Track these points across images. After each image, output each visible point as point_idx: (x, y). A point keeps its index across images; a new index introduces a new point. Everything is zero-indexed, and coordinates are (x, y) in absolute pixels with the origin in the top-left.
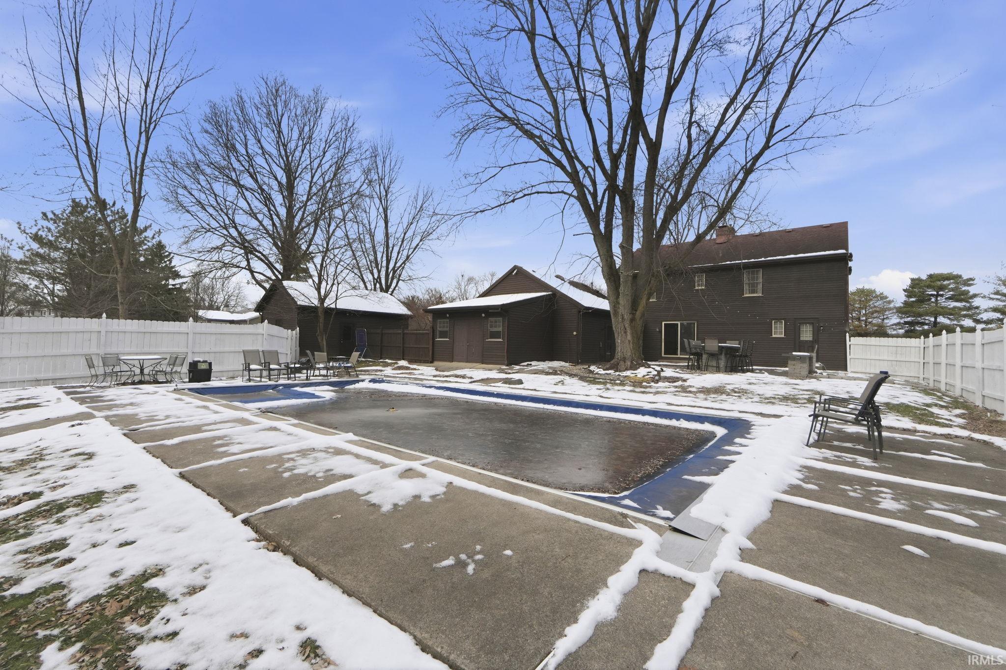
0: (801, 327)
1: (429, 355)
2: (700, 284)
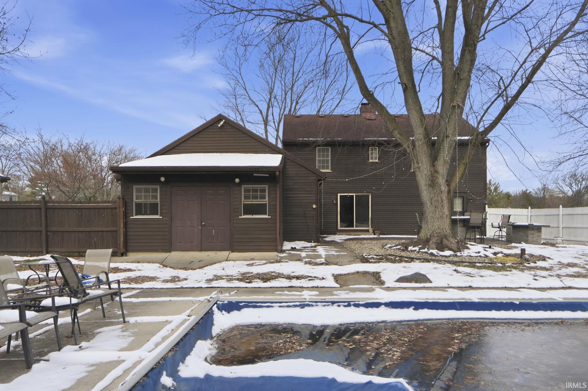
0: (455, 200)
1: (119, 242)
2: (374, 156)
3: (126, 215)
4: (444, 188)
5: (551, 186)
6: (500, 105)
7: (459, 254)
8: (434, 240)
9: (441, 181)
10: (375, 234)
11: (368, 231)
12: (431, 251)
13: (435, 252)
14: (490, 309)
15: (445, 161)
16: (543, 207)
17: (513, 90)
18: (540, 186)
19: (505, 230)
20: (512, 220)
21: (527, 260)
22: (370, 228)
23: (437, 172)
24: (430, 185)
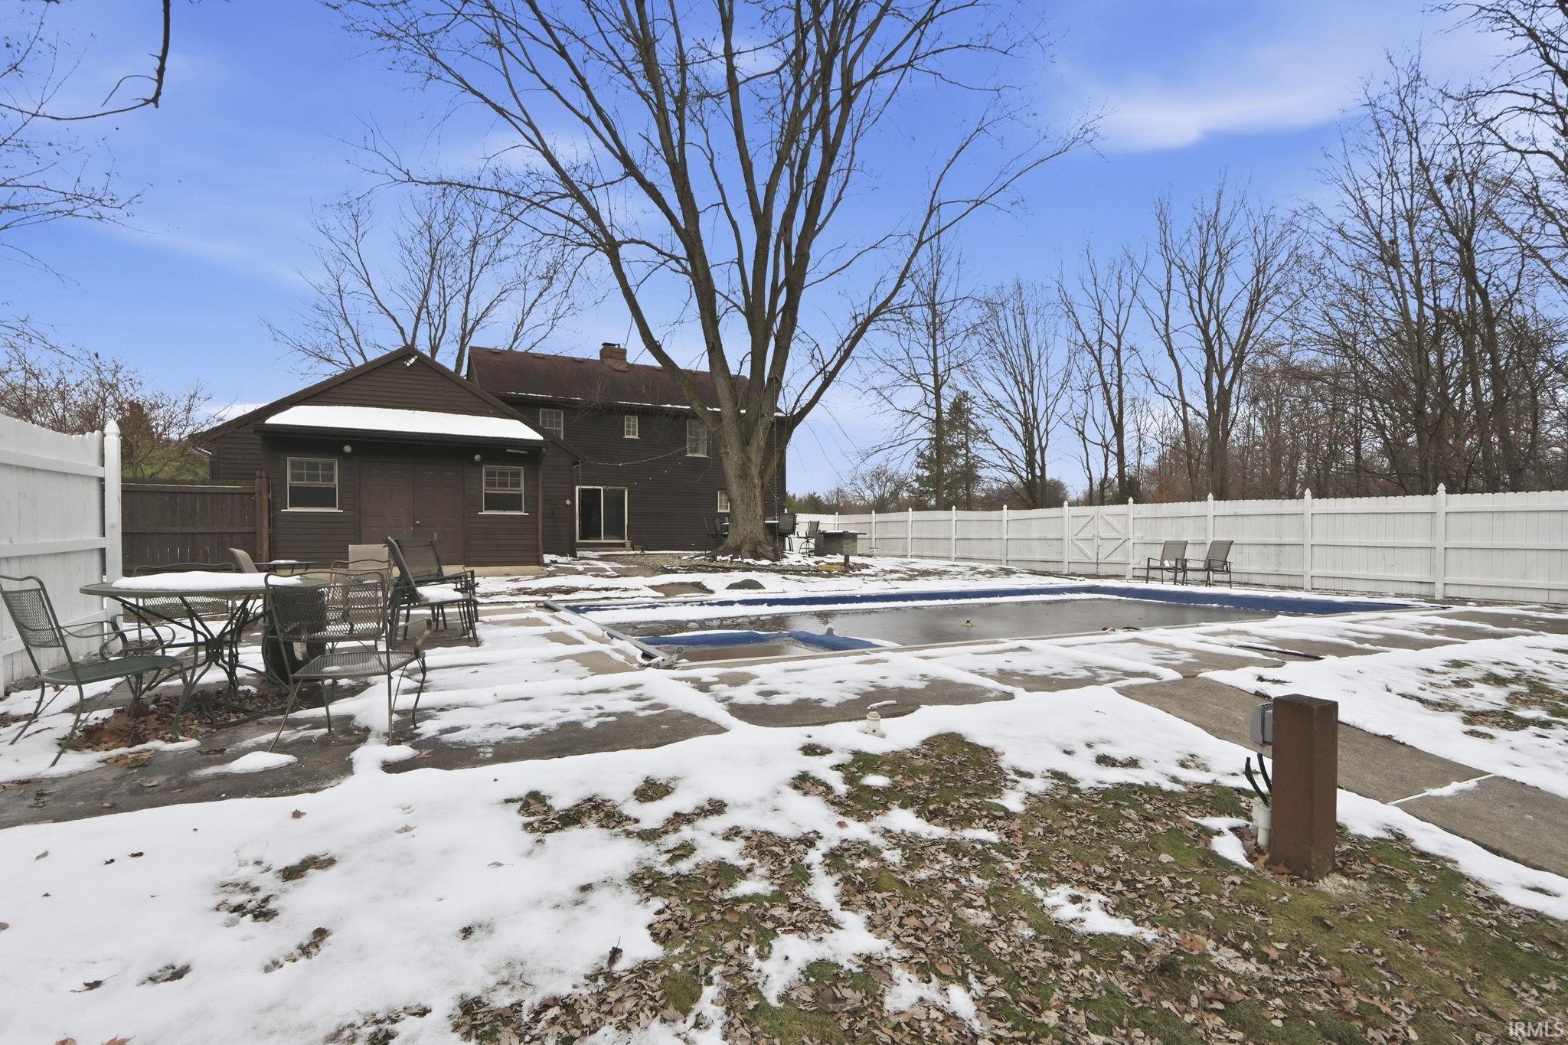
1: (259, 552)
2: (631, 431)
3: (273, 506)
4: (757, 481)
5: (848, 490)
6: (819, 381)
7: (778, 563)
8: (747, 547)
9: (754, 471)
10: (634, 550)
11: (623, 545)
12: (745, 560)
13: (751, 561)
14: (836, 603)
15: (758, 446)
16: (852, 512)
17: (830, 368)
18: (833, 488)
19: (813, 541)
20: (821, 528)
21: (852, 568)
22: (626, 540)
23: (750, 460)
24: (741, 477)
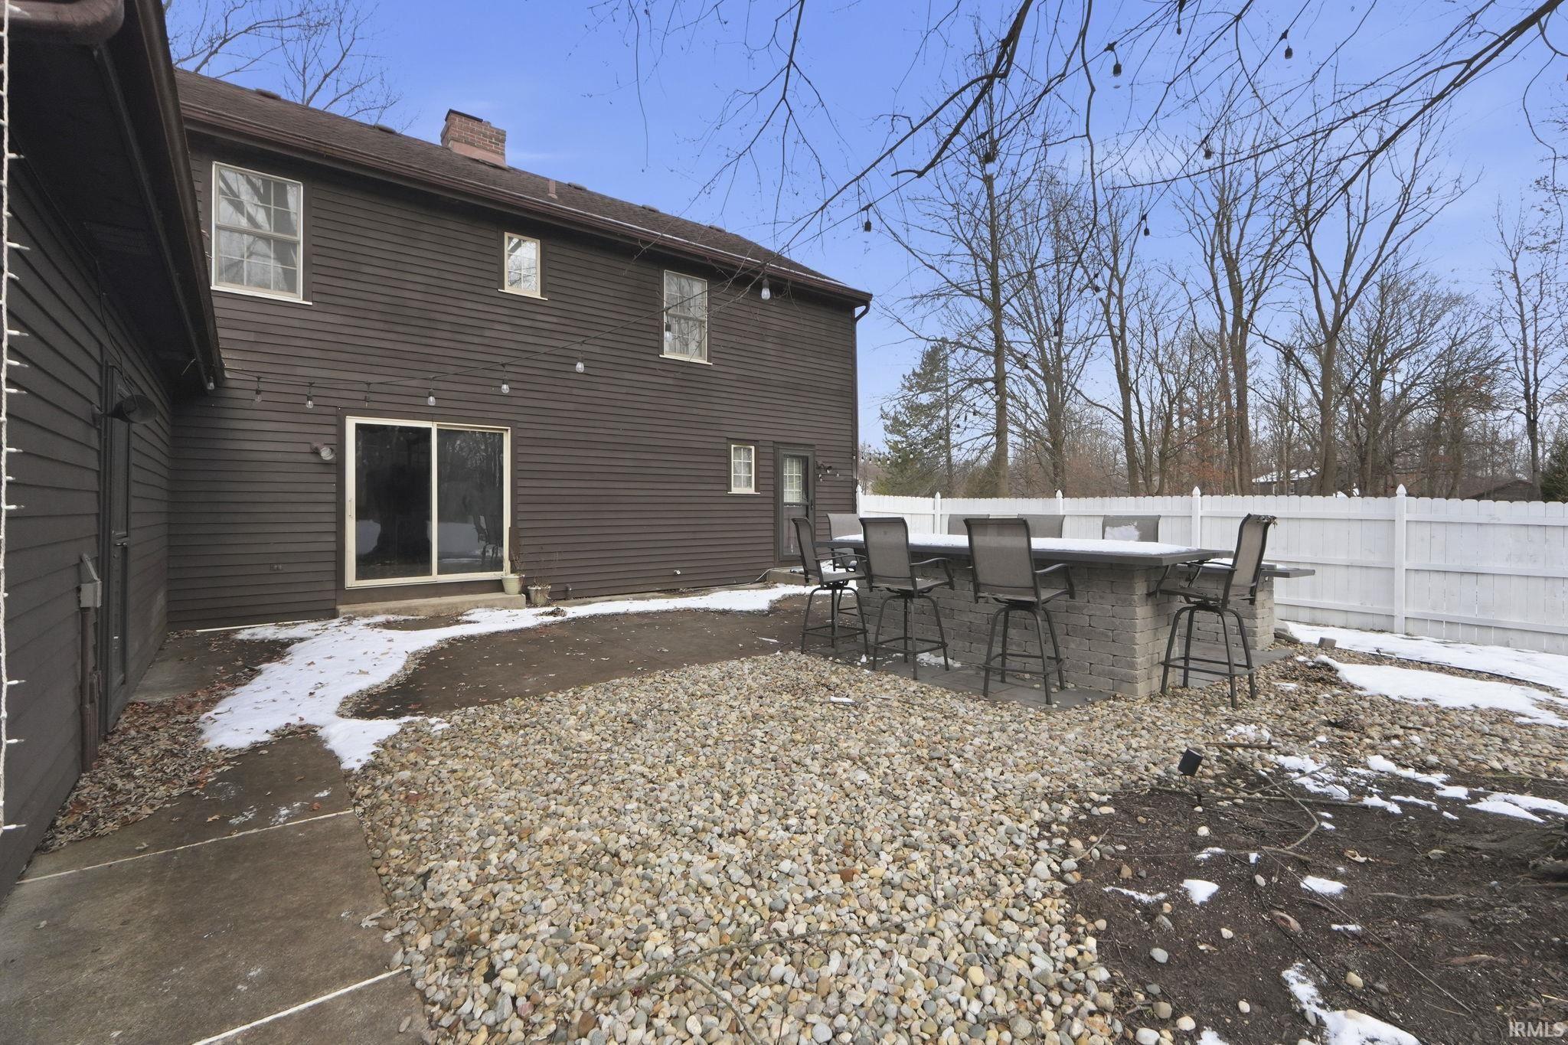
0: (784, 467)
10: (530, 602)
11: (498, 586)
